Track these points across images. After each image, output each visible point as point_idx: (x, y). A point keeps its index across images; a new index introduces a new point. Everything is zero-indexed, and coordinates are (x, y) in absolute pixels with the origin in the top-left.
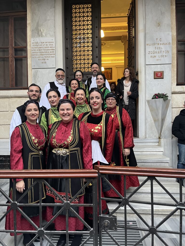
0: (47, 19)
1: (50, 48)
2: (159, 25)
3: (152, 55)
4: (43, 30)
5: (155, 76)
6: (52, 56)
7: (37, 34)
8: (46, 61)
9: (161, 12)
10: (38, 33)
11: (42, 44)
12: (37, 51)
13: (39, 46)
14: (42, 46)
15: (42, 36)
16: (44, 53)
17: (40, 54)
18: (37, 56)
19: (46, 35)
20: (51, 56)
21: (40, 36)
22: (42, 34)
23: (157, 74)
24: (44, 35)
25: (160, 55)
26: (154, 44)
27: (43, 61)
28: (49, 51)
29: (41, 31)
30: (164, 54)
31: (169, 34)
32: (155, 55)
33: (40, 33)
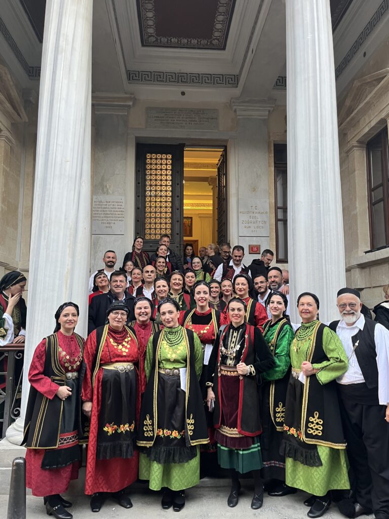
0: (116, 173)
1: (118, 210)
2: (254, 190)
3: (246, 225)
4: (110, 186)
5: (250, 250)
6: (120, 219)
7: (101, 191)
8: (112, 225)
9: (257, 174)
10: (103, 190)
11: (108, 204)
12: (100, 212)
13: (103, 207)
14: (107, 206)
15: (107, 194)
16: (110, 215)
17: (105, 215)
18: (100, 219)
19: (113, 193)
20: (118, 219)
21: (104, 193)
22: (107, 191)
23: (252, 249)
24: (111, 192)
25: (256, 225)
26: (248, 212)
27: (108, 225)
28: (117, 213)
29: (106, 187)
30: (261, 225)
31: (266, 202)
32: (250, 225)
33: (105, 190)
